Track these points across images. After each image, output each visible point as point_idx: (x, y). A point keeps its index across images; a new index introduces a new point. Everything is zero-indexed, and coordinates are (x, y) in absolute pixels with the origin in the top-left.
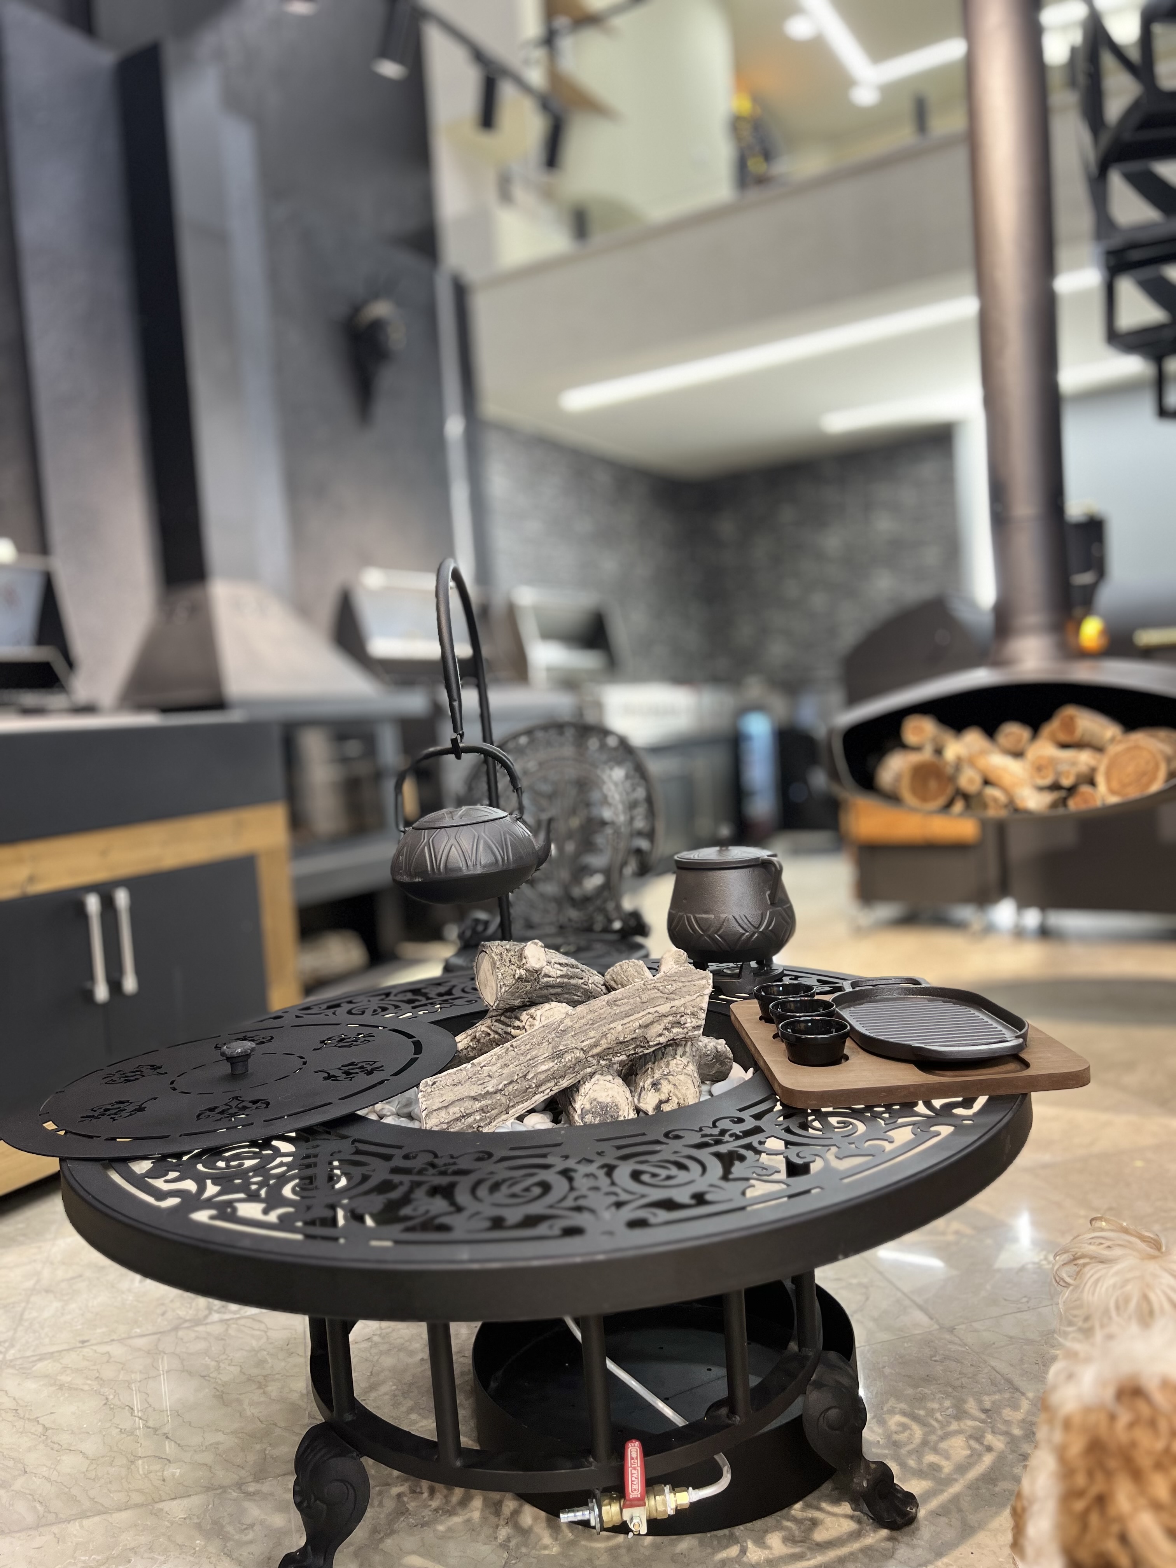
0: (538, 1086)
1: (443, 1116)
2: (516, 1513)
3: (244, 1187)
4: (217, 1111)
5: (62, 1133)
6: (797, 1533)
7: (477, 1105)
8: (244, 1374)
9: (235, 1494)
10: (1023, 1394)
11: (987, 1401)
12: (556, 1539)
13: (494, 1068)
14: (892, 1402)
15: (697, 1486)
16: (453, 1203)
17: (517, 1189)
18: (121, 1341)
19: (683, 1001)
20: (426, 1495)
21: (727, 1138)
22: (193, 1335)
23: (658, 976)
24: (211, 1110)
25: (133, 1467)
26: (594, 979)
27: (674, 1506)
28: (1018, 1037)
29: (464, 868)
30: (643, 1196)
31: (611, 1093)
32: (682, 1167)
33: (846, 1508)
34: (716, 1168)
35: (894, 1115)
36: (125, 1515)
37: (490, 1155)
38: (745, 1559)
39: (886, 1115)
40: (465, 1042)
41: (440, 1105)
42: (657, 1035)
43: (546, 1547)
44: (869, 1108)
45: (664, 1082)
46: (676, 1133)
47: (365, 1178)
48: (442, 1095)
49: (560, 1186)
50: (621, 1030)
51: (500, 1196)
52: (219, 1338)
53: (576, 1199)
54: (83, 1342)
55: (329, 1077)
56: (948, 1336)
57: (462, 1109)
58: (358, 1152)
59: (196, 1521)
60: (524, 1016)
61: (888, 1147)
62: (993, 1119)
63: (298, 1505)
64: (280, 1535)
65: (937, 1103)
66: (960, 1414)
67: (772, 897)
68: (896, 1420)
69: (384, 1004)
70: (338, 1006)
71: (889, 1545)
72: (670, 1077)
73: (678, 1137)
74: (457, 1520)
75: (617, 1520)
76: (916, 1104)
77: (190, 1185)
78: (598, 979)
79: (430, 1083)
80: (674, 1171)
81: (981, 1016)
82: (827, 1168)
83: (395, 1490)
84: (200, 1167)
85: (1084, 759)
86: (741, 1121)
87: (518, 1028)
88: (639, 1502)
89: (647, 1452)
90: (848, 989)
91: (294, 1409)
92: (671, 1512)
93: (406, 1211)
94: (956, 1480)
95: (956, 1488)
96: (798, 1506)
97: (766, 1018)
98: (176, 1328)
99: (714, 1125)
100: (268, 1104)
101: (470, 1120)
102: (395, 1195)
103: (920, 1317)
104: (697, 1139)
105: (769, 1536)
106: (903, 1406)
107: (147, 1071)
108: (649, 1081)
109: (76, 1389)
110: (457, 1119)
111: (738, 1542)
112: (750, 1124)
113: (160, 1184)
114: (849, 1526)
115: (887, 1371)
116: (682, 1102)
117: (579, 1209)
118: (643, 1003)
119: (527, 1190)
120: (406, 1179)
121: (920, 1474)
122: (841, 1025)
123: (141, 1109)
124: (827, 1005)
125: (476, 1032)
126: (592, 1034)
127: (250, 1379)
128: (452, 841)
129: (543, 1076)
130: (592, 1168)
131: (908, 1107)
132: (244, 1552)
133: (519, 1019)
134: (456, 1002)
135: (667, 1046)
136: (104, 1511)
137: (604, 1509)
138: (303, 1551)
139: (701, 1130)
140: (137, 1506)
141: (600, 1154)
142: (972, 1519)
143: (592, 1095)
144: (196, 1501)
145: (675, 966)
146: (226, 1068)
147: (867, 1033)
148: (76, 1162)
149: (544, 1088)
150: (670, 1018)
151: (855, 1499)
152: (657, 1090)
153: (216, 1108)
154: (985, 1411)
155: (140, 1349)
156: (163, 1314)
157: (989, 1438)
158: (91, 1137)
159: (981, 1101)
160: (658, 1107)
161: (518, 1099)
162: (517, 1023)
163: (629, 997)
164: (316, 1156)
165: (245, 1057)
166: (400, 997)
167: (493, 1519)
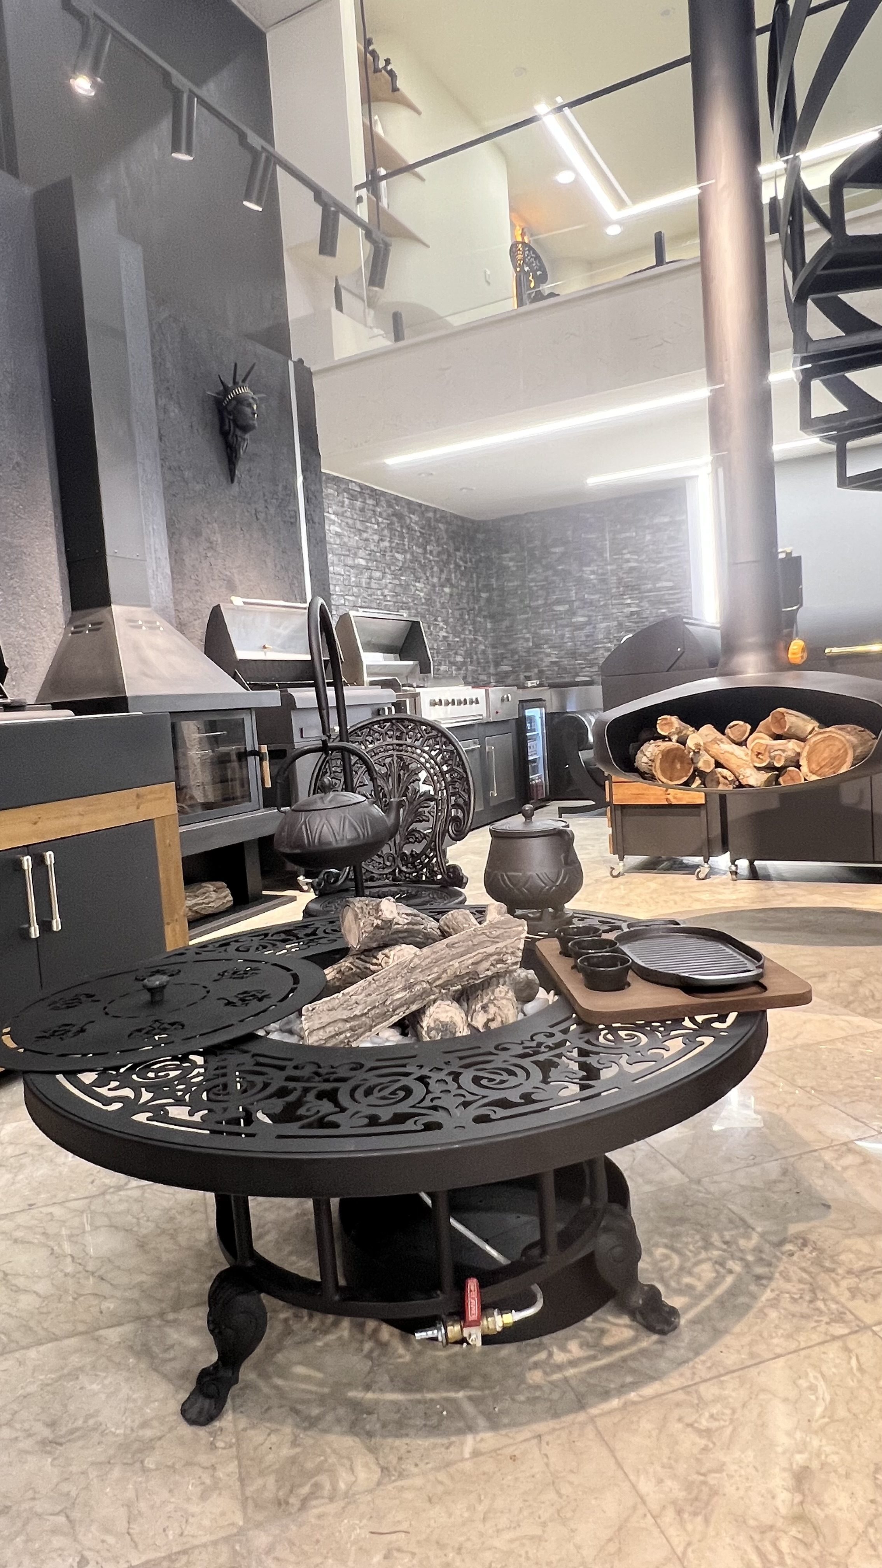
0: (394, 1011)
1: (322, 1034)
2: (376, 1331)
3: (172, 1094)
4: (144, 1031)
5: (22, 1050)
6: (590, 1340)
7: (348, 1025)
8: (159, 1228)
9: (158, 1322)
10: (753, 1229)
11: (727, 1236)
12: (408, 1350)
13: (360, 997)
14: (657, 1238)
15: (518, 1310)
16: (337, 1104)
17: (386, 1093)
18: (61, 1204)
19: (504, 943)
20: (306, 1319)
21: (543, 1049)
22: (116, 1198)
23: (485, 924)
24: (139, 1030)
25: (77, 1303)
26: (431, 925)
27: (501, 1325)
28: (758, 967)
29: (334, 843)
30: (484, 1097)
31: (450, 1014)
32: (512, 1073)
33: (625, 1320)
34: (537, 1074)
35: (668, 1029)
36: (73, 1342)
37: (362, 1066)
38: (552, 1361)
39: (662, 1029)
40: (333, 974)
41: (319, 1026)
42: (485, 970)
43: (400, 1357)
44: (649, 1023)
45: (491, 1006)
46: (505, 1046)
47: (266, 1085)
48: (320, 1018)
49: (419, 1090)
50: (456, 966)
51: (372, 1099)
52: (137, 1200)
53: (432, 1100)
54: (31, 1205)
55: (229, 1003)
56: (694, 1186)
57: (336, 1029)
58: (258, 1064)
59: (130, 1343)
60: (380, 955)
61: (666, 1055)
62: (742, 1030)
63: (212, 1331)
64: (194, 1353)
65: (700, 1019)
66: (708, 1245)
67: (566, 858)
68: (659, 1252)
69: (263, 943)
70: (228, 944)
71: (659, 1347)
72: (495, 1002)
73: (507, 1049)
74: (331, 1337)
75: (459, 1337)
76: (684, 1020)
77: (128, 1092)
78: (434, 924)
79: (310, 1009)
80: (505, 1076)
81: (727, 950)
82: (622, 1073)
83: (282, 1316)
84: (134, 1077)
85: (792, 746)
86: (552, 1035)
87: (376, 964)
88: (476, 1323)
89: (481, 1286)
90: (626, 930)
91: (200, 1254)
92: (499, 1329)
93: (302, 1111)
94: (706, 1296)
95: (707, 1302)
96: (589, 1319)
97: (565, 953)
98: (103, 1193)
99: (532, 1040)
100: (183, 1026)
101: (342, 1036)
102: (291, 1098)
103: (673, 1172)
104: (520, 1050)
105: (569, 1342)
106: (665, 1241)
107: (83, 998)
108: (480, 1004)
109: (28, 1243)
110: (333, 1037)
111: (545, 1348)
112: (559, 1037)
113: (103, 1091)
114: (628, 1333)
115: (652, 1214)
116: (504, 1020)
117: (435, 1108)
118: (474, 945)
119: (394, 1093)
120: (299, 1085)
121: (680, 1292)
122: (625, 960)
123: (83, 1030)
124: (612, 943)
125: (340, 967)
126: (436, 970)
127: (164, 1232)
128: (324, 820)
129: (398, 1003)
130: (442, 1075)
131: (678, 1022)
132: (168, 1367)
133: (376, 958)
134: (321, 941)
135: (492, 977)
136: (56, 1339)
137: (449, 1328)
138: (215, 1366)
139: (522, 1043)
140: (82, 1333)
141: (448, 1063)
142: (721, 1325)
143: (435, 1016)
144: (128, 1328)
145: (498, 916)
146: (147, 996)
147: (643, 964)
148: (37, 1075)
149: (398, 1011)
150: (495, 957)
151: (632, 1314)
152: (486, 1012)
153: (143, 1029)
154: (726, 1243)
155: (75, 1210)
156: (93, 1182)
157: (731, 1264)
158: (46, 1054)
159: (732, 1017)
160: (486, 1025)
161: (379, 1020)
162: (375, 961)
163: (463, 941)
164: (225, 1067)
165: (162, 987)
166: (275, 937)
167: (359, 1336)
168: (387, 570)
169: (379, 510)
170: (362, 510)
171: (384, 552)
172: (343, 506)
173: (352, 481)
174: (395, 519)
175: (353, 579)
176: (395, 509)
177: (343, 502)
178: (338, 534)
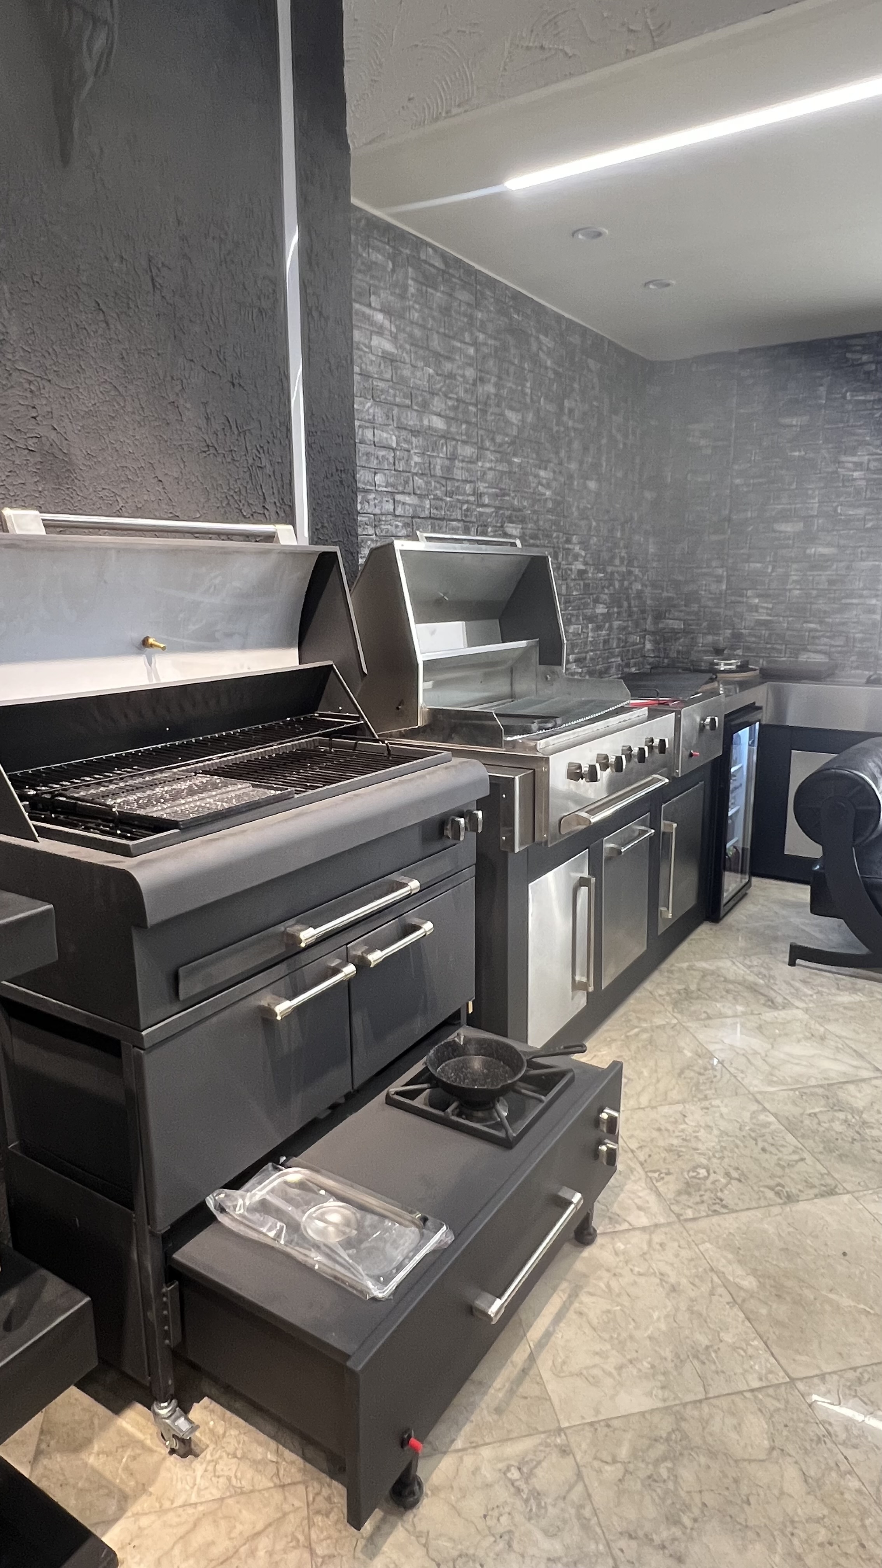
168: (487, 444)
169: (480, 315)
170: (446, 310)
171: (483, 407)
172: (402, 297)
173: (428, 244)
174: (511, 341)
175: (417, 459)
176: (511, 318)
177: (405, 288)
178: (389, 359)
